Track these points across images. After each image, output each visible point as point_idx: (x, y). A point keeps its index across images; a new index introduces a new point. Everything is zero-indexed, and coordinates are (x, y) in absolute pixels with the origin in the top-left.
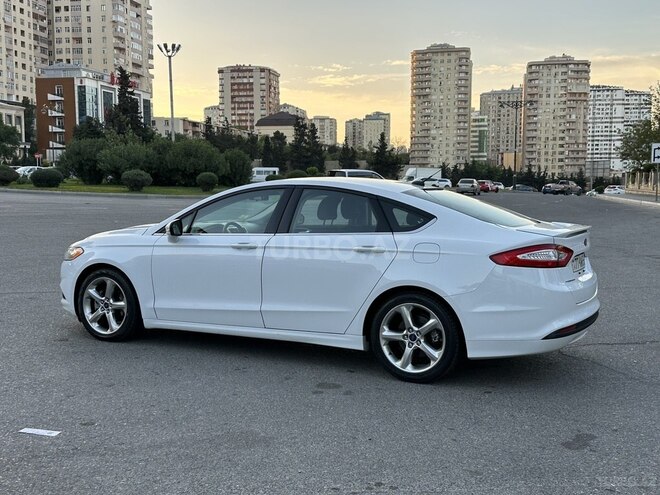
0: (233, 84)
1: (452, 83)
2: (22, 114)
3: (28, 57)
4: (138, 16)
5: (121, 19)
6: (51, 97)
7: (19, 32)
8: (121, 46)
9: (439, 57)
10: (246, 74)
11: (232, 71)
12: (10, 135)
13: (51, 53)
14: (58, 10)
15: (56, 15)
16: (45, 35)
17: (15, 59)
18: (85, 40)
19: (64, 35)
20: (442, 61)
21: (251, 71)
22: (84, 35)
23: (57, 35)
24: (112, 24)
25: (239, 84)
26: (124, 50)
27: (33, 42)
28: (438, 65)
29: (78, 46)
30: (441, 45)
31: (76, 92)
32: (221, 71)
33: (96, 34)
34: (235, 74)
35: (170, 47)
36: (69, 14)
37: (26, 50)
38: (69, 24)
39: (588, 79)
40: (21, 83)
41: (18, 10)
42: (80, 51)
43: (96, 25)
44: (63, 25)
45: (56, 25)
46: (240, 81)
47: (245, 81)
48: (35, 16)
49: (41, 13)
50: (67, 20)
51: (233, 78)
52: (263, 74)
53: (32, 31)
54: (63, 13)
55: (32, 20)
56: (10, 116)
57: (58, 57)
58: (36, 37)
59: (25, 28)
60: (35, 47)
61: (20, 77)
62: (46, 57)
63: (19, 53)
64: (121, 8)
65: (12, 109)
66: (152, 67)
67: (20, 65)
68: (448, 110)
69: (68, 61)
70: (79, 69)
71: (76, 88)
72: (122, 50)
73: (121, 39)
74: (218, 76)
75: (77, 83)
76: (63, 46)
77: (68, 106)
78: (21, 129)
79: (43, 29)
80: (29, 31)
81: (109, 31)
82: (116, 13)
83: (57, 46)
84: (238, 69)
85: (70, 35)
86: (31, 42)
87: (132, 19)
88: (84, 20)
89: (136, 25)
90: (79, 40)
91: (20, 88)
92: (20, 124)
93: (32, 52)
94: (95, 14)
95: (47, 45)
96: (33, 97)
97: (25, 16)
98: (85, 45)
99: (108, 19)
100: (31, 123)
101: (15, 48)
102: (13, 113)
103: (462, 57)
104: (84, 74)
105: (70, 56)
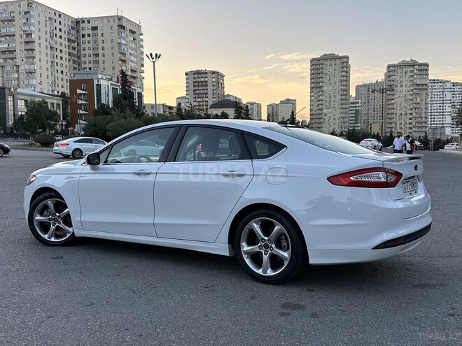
0: (194, 82)
1: (337, 79)
2: (61, 103)
3: (64, 66)
4: (134, 39)
5: (123, 42)
6: (79, 91)
7: (59, 50)
8: (124, 58)
9: (329, 62)
10: (203, 76)
11: (194, 74)
12: (53, 116)
13: (79, 64)
14: (83, 36)
15: (82, 39)
16: (75, 52)
17: (57, 68)
18: (101, 55)
19: (87, 52)
20: (331, 65)
21: (206, 73)
22: (100, 52)
23: (83, 52)
24: (117, 45)
25: (198, 82)
26: (125, 61)
27: (68, 57)
28: (328, 67)
29: (97, 59)
30: (329, 54)
31: (95, 88)
32: (187, 74)
33: (108, 52)
34: (196, 76)
35: (154, 56)
36: (90, 38)
37: (64, 62)
38: (90, 45)
39: (427, 75)
40: (60, 83)
41: (58, 36)
42: (97, 62)
43: (108, 45)
44: (87, 45)
45: (82, 46)
46: (199, 80)
47: (202, 80)
48: (69, 40)
49: (73, 38)
50: (89, 43)
51: (195, 78)
52: (214, 75)
53: (67, 50)
54: (87, 38)
55: (67, 43)
56: (53, 104)
57: (83, 66)
58: (70, 54)
59: (63, 48)
60: (69, 60)
61: (60, 79)
62: (76, 66)
63: (59, 64)
64: (123, 35)
65: (54, 99)
66: (143, 72)
67: (59, 71)
68: (335, 97)
69: (90, 69)
70: (97, 73)
71: (95, 86)
72: (124, 61)
73: (124, 54)
74: (185, 77)
75: (96, 82)
76: (87, 59)
77: (89, 97)
78: (60, 112)
79: (74, 48)
80: (66, 50)
81: (116, 50)
82: (120, 37)
83: (83, 59)
84: (198, 72)
85: (91, 52)
86: (65, 56)
87: (131, 41)
88: (100, 42)
89: (133, 45)
90: (97, 55)
91: (60, 86)
92: (59, 108)
93: (67, 63)
94: (107, 38)
95: (76, 59)
96: (67, 92)
97: (63, 41)
98: (101, 58)
99: (115, 42)
100: (67, 108)
101: (56, 61)
102: (55, 102)
103: (344, 62)
104: (100, 76)
105: (91, 66)
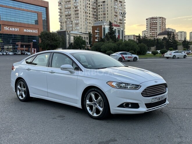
0: (150, 23)
2: (88, 37)
3: (91, 20)
4: (121, 5)
5: (116, 7)
6: (96, 31)
7: (89, 13)
8: (116, 15)
10: (155, 19)
11: (150, 19)
12: (84, 42)
13: (97, 19)
14: (99, 6)
15: (98, 7)
16: (95, 14)
17: (88, 21)
18: (106, 14)
19: (101, 13)
21: (157, 18)
22: (106, 13)
23: (99, 13)
24: (114, 9)
25: (152, 23)
26: (117, 16)
27: (92, 16)
29: (104, 16)
32: (147, 19)
33: (109, 12)
34: (151, 20)
36: (102, 7)
37: (90, 18)
38: (102, 10)
41: (88, 7)
42: (105, 17)
43: (109, 9)
44: (100, 10)
45: (99, 10)
46: (153, 22)
47: (155, 22)
48: (93, 8)
49: (95, 7)
50: (101, 9)
51: (151, 21)
52: (160, 19)
53: (92, 13)
54: (100, 7)
55: (92, 10)
56: (85, 37)
57: (99, 20)
58: (93, 15)
59: (90, 12)
60: (93, 17)
61: (89, 26)
62: (96, 20)
63: (89, 19)
64: (116, 4)
66: (125, 20)
67: (89, 23)
69: (102, 21)
70: (104, 23)
71: (103, 28)
72: (116, 16)
73: (116, 13)
74: (146, 21)
75: (103, 27)
76: (101, 16)
77: (100, 33)
78: (87, 41)
79: (95, 12)
80: (91, 13)
81: (113, 11)
82: (115, 5)
83: (99, 16)
84: (152, 18)
85: (102, 13)
86: (91, 16)
87: (120, 6)
88: (106, 8)
89: (121, 8)
90: (105, 14)
91: (89, 29)
92: (88, 39)
93: (92, 19)
94: (109, 6)
95: (96, 17)
96: (91, 31)
97: (90, 9)
98: (106, 16)
99: (113, 7)
100: (91, 39)
101: (88, 18)
102: (86, 36)
104: (105, 24)
105: (102, 19)
